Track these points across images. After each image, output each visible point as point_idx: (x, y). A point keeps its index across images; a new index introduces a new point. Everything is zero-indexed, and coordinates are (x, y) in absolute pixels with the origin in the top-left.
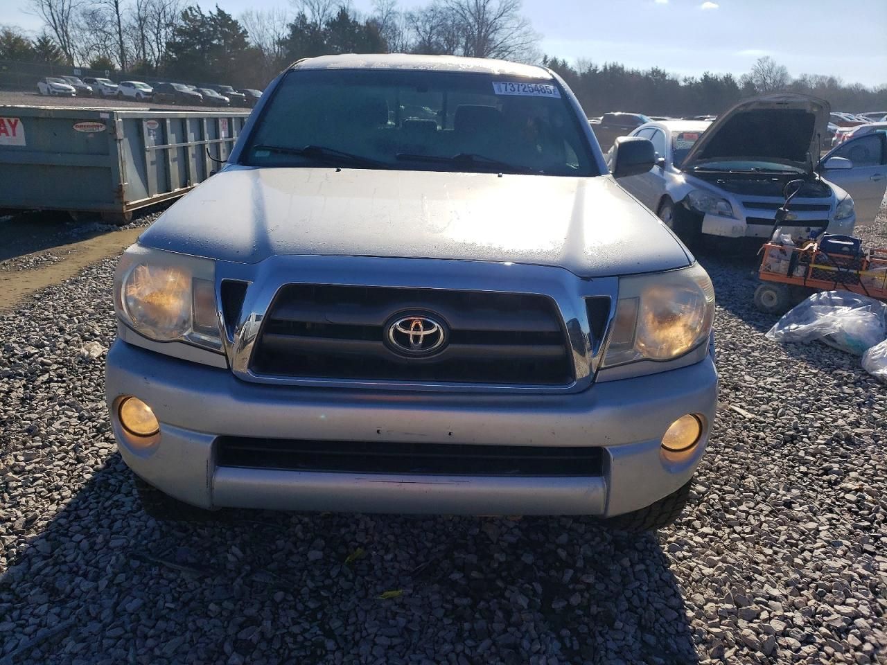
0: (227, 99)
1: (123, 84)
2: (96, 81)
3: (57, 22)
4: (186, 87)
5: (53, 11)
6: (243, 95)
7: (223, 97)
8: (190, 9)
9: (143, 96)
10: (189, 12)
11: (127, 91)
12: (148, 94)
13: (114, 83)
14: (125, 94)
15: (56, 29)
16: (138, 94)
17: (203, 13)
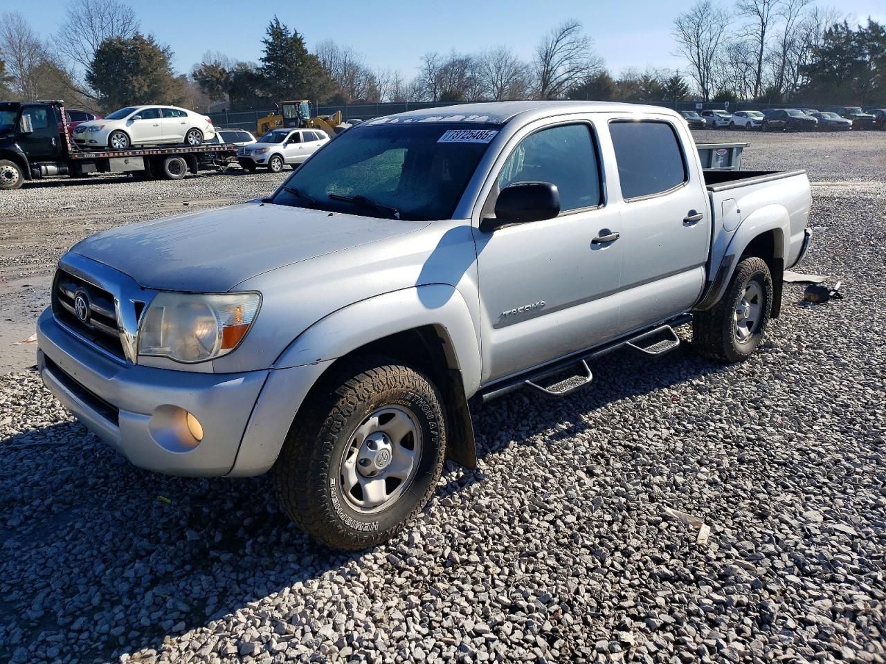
0: (850, 122)
1: (738, 115)
2: (712, 113)
3: (701, 59)
4: (801, 112)
5: (700, 51)
6: (874, 116)
7: (845, 120)
8: (836, 26)
9: (753, 124)
10: (834, 30)
11: (738, 121)
12: (758, 122)
13: (730, 114)
14: (736, 123)
15: (699, 68)
16: (749, 123)
17: (850, 29)
